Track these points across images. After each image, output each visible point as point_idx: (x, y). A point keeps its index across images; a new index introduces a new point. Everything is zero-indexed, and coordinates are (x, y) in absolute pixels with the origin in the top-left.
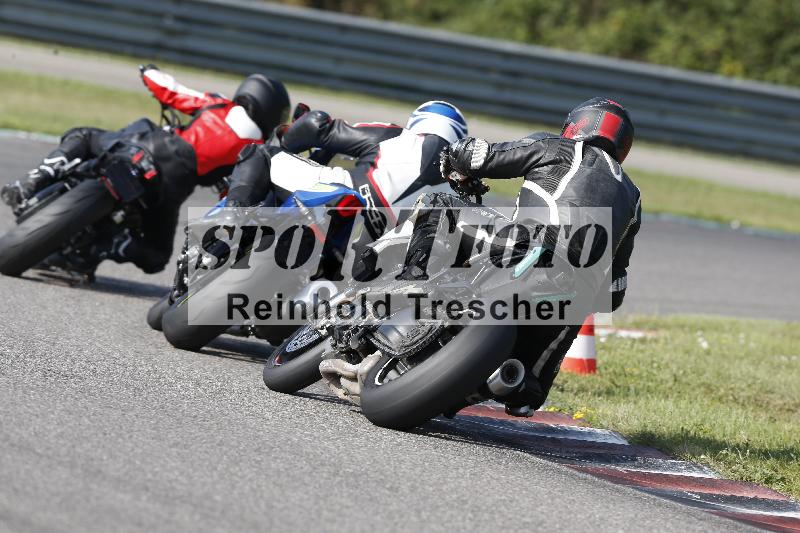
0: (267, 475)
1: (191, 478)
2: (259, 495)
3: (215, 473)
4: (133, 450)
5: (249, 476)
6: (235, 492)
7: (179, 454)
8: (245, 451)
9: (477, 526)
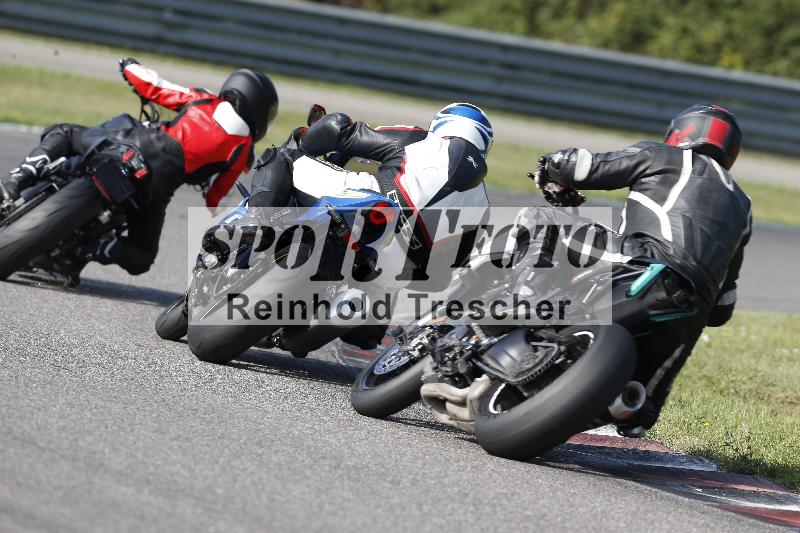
0: (268, 468)
1: (193, 470)
2: (260, 487)
3: (216, 466)
4: (134, 443)
5: (251, 470)
6: (237, 485)
7: (181, 447)
8: (245, 444)
9: (479, 519)
